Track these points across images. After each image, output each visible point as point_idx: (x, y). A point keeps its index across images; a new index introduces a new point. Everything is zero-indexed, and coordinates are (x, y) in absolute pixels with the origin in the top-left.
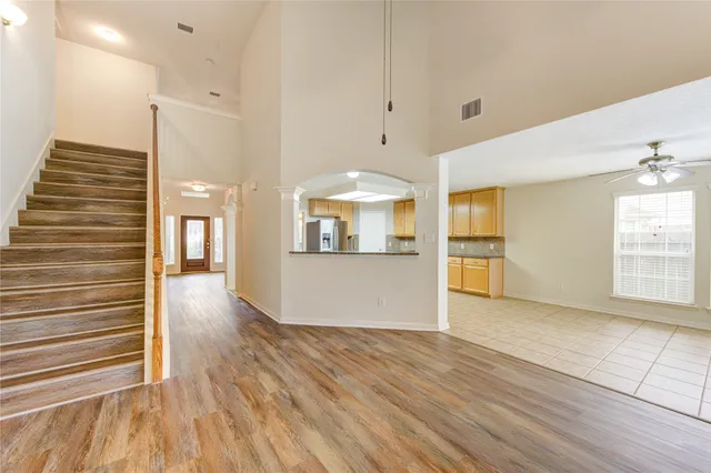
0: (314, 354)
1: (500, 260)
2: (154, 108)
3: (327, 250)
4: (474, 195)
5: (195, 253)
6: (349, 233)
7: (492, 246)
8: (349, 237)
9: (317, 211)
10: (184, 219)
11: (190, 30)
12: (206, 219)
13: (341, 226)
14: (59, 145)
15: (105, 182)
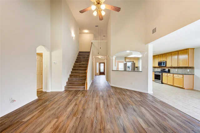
0: (112, 91)
1: (192, 75)
2: (92, 43)
3: (129, 70)
4: (179, 52)
5: (102, 70)
6: (136, 66)
7: (188, 70)
8: (137, 67)
9: (127, 60)
10: (100, 63)
11: (97, 26)
12: (104, 63)
13: (134, 64)
14: (80, 52)
15: (84, 58)
